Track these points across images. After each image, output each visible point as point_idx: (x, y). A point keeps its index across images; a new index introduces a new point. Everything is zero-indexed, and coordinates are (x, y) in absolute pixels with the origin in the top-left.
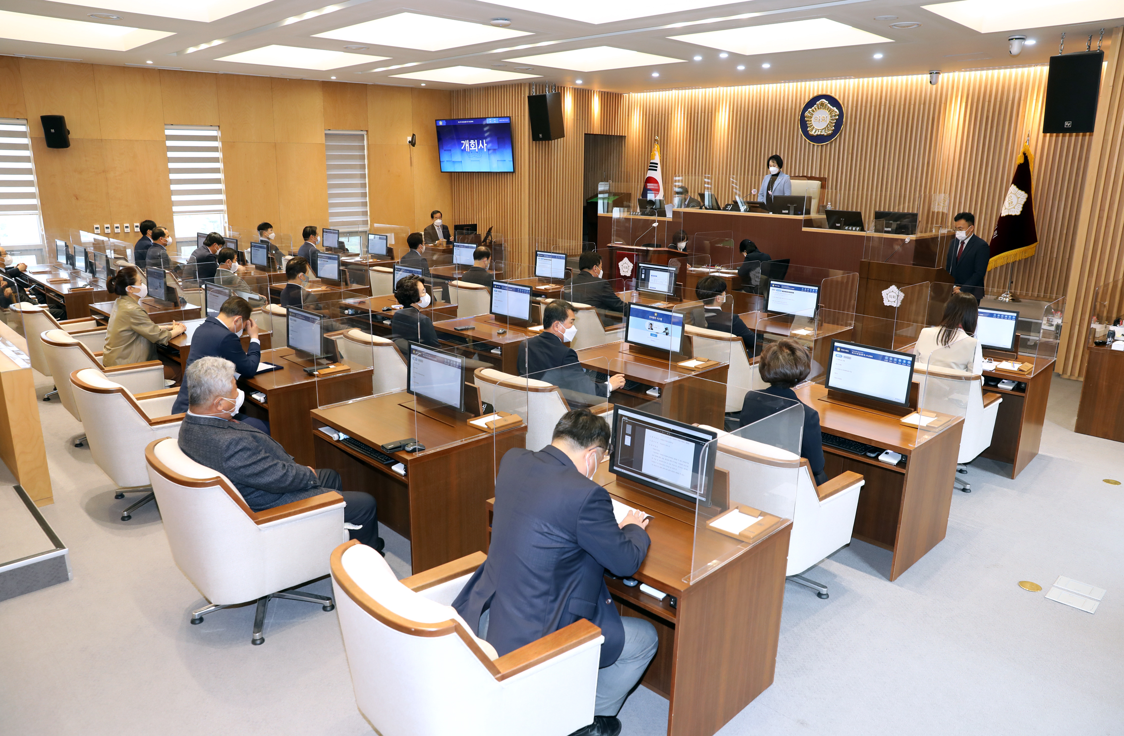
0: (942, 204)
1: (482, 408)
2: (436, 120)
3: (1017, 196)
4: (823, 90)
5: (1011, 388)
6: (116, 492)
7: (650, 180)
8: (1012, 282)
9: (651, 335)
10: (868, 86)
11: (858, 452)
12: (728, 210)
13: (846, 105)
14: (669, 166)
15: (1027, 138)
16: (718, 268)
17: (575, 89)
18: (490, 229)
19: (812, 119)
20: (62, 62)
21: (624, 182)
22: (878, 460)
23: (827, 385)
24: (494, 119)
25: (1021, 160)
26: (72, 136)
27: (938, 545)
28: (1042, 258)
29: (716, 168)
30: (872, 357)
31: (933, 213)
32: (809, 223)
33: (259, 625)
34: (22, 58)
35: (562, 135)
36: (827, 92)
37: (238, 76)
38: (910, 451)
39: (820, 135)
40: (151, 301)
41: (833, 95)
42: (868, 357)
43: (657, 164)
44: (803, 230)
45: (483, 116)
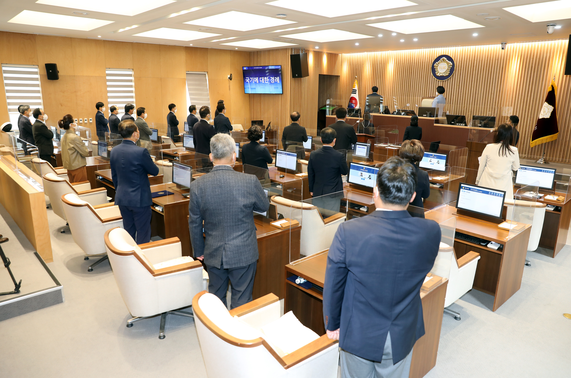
0: (507, 112)
1: (278, 216)
2: (243, 67)
3: (548, 108)
4: (444, 52)
5: (553, 209)
6: (85, 257)
7: (352, 99)
8: (544, 153)
9: (362, 179)
10: (468, 51)
11: (476, 242)
12: (394, 114)
13: (456, 60)
14: (362, 92)
15: (553, 78)
16: (389, 144)
17: (314, 51)
18: (270, 123)
19: (438, 67)
20: (56, 37)
21: (339, 99)
22: (487, 247)
23: (457, 207)
24: (273, 66)
25: (550, 89)
26: (60, 74)
27: (516, 293)
28: (561, 141)
29: (387, 92)
30: (482, 192)
31: (502, 117)
32: (437, 121)
33: (162, 328)
34: (37, 35)
35: (307, 75)
36: (446, 53)
37: (143, 44)
38: (505, 243)
39: (442, 76)
40: (99, 158)
41: (449, 55)
42: (479, 192)
43: (356, 90)
44: (434, 125)
45: (267, 65)
